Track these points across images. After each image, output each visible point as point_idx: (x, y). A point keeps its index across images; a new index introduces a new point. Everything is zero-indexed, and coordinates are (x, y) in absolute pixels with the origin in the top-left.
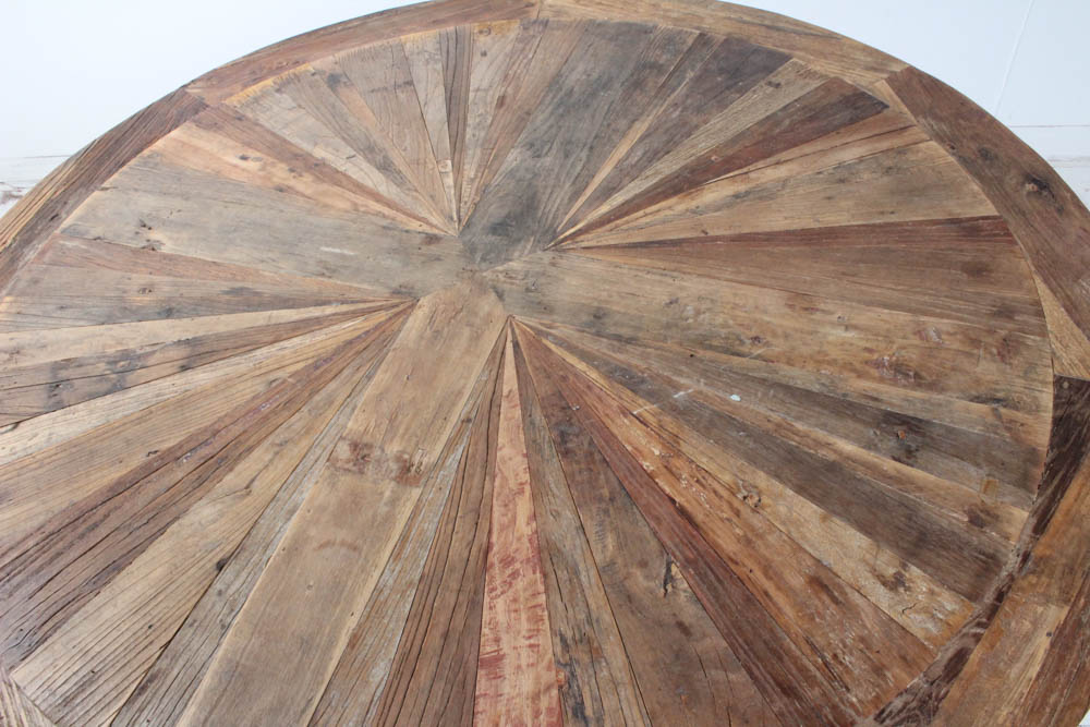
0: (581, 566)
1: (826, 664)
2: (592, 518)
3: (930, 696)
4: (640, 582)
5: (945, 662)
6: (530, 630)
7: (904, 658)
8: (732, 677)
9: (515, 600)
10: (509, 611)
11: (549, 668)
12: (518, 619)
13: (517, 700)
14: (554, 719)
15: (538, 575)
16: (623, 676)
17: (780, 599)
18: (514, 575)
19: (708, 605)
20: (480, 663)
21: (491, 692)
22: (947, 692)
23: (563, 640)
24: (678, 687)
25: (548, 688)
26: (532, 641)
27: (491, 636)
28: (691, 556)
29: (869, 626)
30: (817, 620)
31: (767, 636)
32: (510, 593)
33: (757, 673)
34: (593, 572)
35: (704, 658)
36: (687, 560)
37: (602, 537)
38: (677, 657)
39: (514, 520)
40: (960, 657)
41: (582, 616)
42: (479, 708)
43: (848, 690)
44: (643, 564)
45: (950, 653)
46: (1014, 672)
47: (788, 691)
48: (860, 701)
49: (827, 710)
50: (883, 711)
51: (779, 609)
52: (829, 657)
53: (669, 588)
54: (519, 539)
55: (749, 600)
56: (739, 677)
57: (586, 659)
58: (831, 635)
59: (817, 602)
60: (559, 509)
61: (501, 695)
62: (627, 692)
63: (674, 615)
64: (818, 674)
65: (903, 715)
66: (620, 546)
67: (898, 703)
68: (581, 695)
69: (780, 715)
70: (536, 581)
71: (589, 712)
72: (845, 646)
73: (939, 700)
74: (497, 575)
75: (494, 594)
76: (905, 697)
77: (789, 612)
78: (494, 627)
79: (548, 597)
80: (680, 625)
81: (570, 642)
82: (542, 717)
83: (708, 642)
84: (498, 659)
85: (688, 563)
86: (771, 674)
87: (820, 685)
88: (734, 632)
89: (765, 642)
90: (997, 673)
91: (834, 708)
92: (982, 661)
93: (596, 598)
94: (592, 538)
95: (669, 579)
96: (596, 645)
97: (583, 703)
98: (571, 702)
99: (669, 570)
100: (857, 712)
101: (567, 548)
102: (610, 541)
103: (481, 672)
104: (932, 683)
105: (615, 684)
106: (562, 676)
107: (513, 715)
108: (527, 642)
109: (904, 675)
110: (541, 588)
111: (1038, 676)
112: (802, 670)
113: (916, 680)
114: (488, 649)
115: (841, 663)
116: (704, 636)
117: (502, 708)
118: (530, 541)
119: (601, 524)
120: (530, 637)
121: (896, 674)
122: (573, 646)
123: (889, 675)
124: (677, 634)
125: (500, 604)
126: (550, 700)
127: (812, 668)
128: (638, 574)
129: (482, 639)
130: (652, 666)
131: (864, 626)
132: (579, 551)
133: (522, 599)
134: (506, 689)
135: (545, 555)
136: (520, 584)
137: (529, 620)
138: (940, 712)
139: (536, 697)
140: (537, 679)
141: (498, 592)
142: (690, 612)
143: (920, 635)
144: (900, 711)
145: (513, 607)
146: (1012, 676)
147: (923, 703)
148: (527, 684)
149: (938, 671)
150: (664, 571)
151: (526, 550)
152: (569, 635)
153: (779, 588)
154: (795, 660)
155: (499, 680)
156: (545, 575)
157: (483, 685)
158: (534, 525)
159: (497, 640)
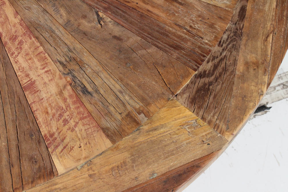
0: (54, 28)
1: (188, 31)
2: (48, 4)
3: (237, 29)
4: (86, 25)
5: (237, 14)
6: (42, 65)
7: (220, 18)
8: (149, 51)
9: (27, 54)
10: (27, 61)
11: (61, 78)
12: (33, 62)
13: (52, 98)
14: (75, 99)
15: (33, 39)
16: (98, 68)
17: (156, 11)
18: (21, 43)
19: (124, 25)
20: (23, 89)
21: (37, 99)
22: (243, 25)
23: (61, 63)
24: (126, 64)
25: (65, 87)
26: (46, 69)
27: (23, 75)
28: (106, 6)
29: (200, 9)
30: (177, 14)
31: (157, 29)
32: (23, 52)
33: (160, 45)
34: (61, 29)
35: (133, 47)
36: (105, 8)
37: (57, 11)
38: (120, 51)
39: (7, 18)
40: (243, 10)
41: (66, 50)
42: (34, 109)
43: (202, 38)
44: (84, 17)
45: (238, 10)
46: (267, 8)
47: (177, 47)
48: (209, 41)
49: (197, 49)
50: (220, 42)
51: (157, 15)
52: (188, 28)
53: (102, 23)
54: (14, 26)
55: (142, 16)
56: (152, 50)
57: (77, 67)
58: (185, 19)
59: (173, 7)
60: (29, 6)
61: (42, 99)
62: (104, 75)
63: (110, 34)
64: (187, 36)
65: (229, 41)
66: (69, 13)
67: (225, 37)
68: (82, 84)
69: (178, 58)
70: (33, 42)
71: (90, 89)
72: (193, 21)
73: (241, 29)
74: (11, 46)
75: (14, 56)
76: (227, 33)
77: (162, 15)
78: (23, 70)
79: (44, 47)
80: (115, 37)
81: (65, 63)
82: (68, 100)
83: (131, 40)
84: (32, 84)
85: (105, 10)
86: (166, 43)
87: (189, 40)
88: (141, 32)
89: (157, 31)
90: (260, 11)
91: (199, 47)
92: (252, 9)
93: (68, 39)
94: (53, 13)
95: (100, 19)
96: (78, 60)
97: (85, 87)
98: (79, 88)
99: (98, 15)
100: (210, 46)
101: (42, 22)
102: (62, 11)
103: (27, 93)
104: (236, 24)
105: (97, 74)
106: (69, 79)
107: (53, 105)
108: (44, 71)
109: (223, 24)
110: (38, 44)
111: (277, 6)
112: (179, 37)
113: (229, 25)
114: (24, 81)
115: (194, 29)
116: (128, 38)
117: (45, 104)
118: (21, 25)
119: (54, 5)
120: (44, 68)
121: (220, 25)
122: (68, 65)
123: (217, 26)
124: (115, 41)
125: (20, 59)
126: (68, 91)
127: (183, 35)
128: (84, 22)
129: (19, 78)
130: (111, 59)
131: (198, 11)
132: (49, 21)
133: (30, 53)
134: (44, 95)
135: (32, 29)
136: (26, 46)
137: (39, 61)
138: (244, 34)
139: (61, 93)
140: (57, 85)
141: (16, 53)
142: (117, 31)
143: (223, 6)
144: (227, 39)
145: (28, 58)
146: (266, 10)
147: (235, 33)
148: (53, 89)
149: (236, 18)
150: (96, 16)
151: (21, 30)
152: (63, 60)
153: (153, 7)
154: (174, 34)
155: (38, 93)
156: (37, 38)
157: (30, 98)
158: (19, 17)
159: (27, 76)
